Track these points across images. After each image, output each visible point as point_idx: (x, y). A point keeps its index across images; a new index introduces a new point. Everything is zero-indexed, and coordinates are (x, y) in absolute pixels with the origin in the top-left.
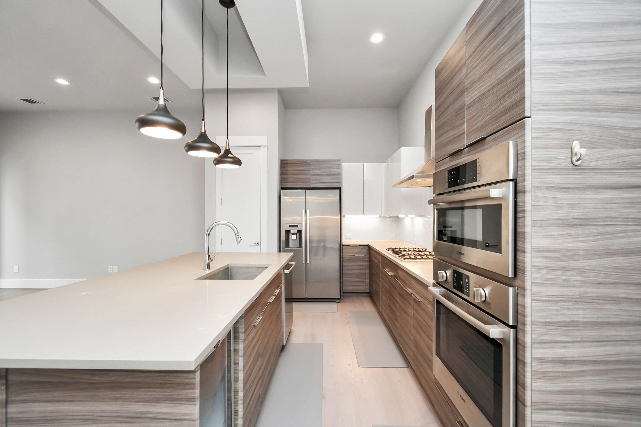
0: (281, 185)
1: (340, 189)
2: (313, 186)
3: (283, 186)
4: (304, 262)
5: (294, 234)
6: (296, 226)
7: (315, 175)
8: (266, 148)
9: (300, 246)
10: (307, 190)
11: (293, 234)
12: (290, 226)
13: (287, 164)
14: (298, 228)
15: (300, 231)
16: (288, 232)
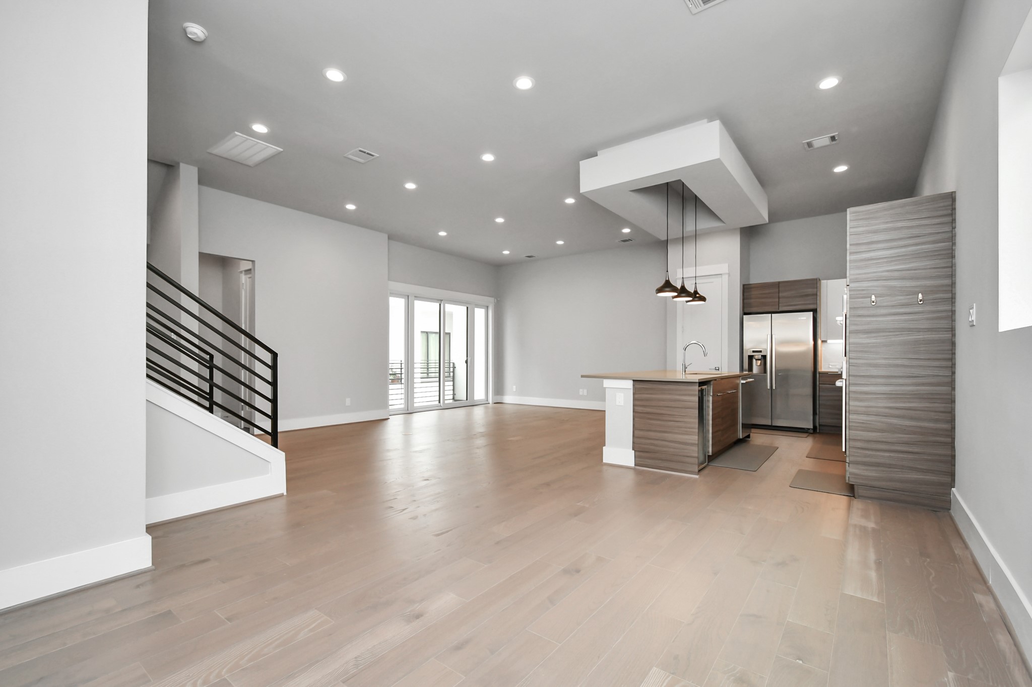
0: (743, 310)
1: (815, 311)
2: (781, 309)
3: (746, 311)
4: (769, 388)
5: (759, 360)
6: (761, 351)
7: (784, 297)
8: (727, 276)
9: (765, 372)
10: (773, 315)
11: (756, 360)
12: (754, 352)
13: (751, 288)
14: (763, 354)
15: (764, 357)
16: (751, 358)
